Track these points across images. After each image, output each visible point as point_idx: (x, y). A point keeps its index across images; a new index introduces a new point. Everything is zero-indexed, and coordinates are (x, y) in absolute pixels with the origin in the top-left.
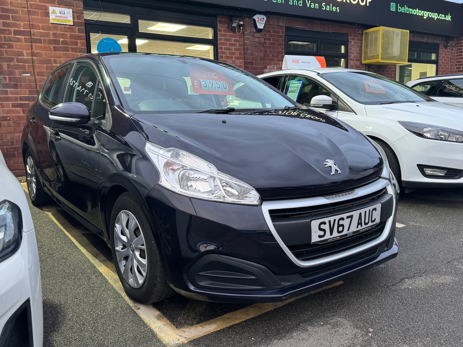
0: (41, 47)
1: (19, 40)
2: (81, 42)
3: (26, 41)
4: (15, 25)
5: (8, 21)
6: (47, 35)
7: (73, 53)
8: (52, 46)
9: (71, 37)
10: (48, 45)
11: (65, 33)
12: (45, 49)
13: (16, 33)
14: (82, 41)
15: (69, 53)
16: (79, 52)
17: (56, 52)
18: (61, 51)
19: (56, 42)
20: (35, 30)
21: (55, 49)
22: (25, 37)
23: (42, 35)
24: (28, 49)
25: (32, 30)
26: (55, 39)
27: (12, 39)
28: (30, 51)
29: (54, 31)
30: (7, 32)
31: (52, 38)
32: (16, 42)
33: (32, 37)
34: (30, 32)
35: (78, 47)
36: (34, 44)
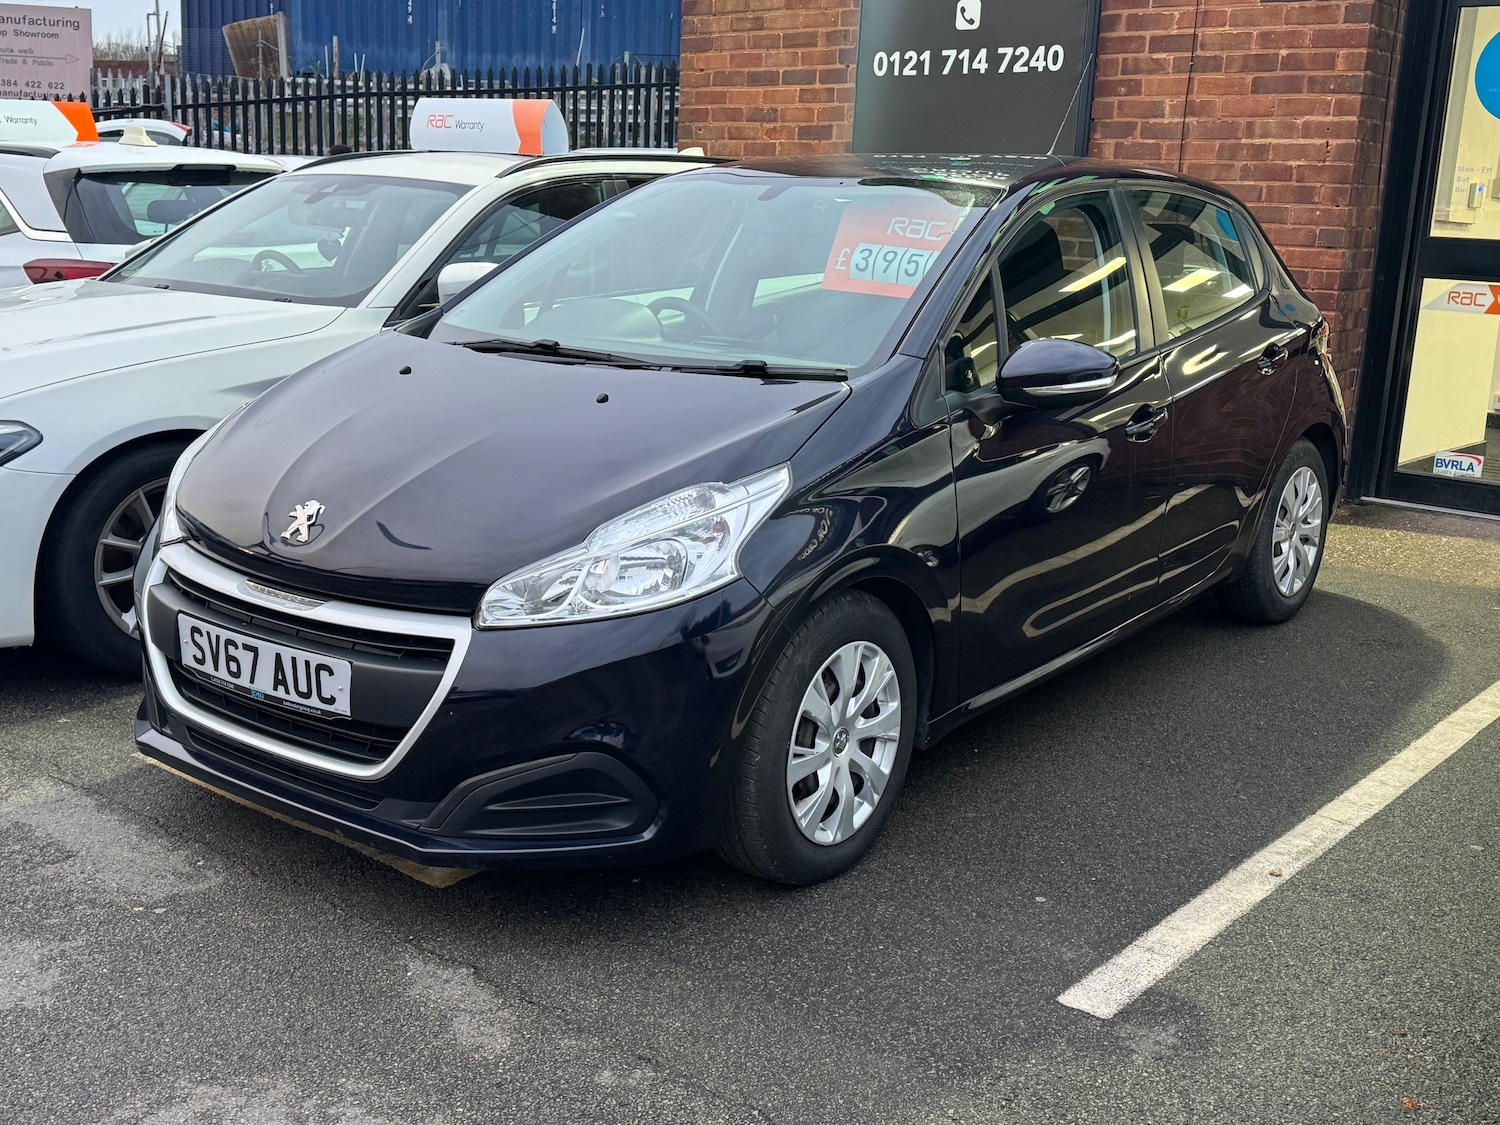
0: (1217, 84)
1: (1159, 67)
2: (1347, 56)
3: (1177, 70)
4: (1157, 21)
5: (1140, 12)
6: (1241, 41)
7: (1314, 96)
8: (1249, 78)
9: (1319, 39)
10: (1237, 76)
11: (1300, 28)
12: (1228, 88)
13: (1158, 44)
14: (1352, 51)
15: (1301, 96)
16: (1333, 92)
17: (1258, 97)
18: (1275, 91)
19: (1263, 62)
20: (1209, 31)
21: (1258, 87)
22: (1178, 55)
23: (1228, 43)
24: (1178, 94)
25: (1200, 31)
26: (1265, 52)
27: (1142, 65)
28: (1183, 98)
29: (1265, 24)
30: (1133, 45)
31: (1255, 50)
32: (1150, 72)
33: (1199, 52)
34: (1195, 36)
35: (1336, 73)
36: (1197, 76)
